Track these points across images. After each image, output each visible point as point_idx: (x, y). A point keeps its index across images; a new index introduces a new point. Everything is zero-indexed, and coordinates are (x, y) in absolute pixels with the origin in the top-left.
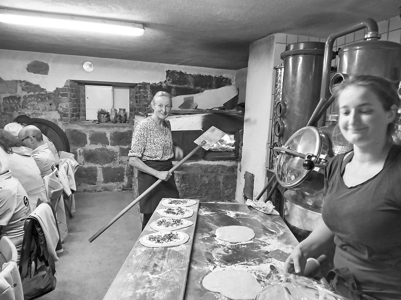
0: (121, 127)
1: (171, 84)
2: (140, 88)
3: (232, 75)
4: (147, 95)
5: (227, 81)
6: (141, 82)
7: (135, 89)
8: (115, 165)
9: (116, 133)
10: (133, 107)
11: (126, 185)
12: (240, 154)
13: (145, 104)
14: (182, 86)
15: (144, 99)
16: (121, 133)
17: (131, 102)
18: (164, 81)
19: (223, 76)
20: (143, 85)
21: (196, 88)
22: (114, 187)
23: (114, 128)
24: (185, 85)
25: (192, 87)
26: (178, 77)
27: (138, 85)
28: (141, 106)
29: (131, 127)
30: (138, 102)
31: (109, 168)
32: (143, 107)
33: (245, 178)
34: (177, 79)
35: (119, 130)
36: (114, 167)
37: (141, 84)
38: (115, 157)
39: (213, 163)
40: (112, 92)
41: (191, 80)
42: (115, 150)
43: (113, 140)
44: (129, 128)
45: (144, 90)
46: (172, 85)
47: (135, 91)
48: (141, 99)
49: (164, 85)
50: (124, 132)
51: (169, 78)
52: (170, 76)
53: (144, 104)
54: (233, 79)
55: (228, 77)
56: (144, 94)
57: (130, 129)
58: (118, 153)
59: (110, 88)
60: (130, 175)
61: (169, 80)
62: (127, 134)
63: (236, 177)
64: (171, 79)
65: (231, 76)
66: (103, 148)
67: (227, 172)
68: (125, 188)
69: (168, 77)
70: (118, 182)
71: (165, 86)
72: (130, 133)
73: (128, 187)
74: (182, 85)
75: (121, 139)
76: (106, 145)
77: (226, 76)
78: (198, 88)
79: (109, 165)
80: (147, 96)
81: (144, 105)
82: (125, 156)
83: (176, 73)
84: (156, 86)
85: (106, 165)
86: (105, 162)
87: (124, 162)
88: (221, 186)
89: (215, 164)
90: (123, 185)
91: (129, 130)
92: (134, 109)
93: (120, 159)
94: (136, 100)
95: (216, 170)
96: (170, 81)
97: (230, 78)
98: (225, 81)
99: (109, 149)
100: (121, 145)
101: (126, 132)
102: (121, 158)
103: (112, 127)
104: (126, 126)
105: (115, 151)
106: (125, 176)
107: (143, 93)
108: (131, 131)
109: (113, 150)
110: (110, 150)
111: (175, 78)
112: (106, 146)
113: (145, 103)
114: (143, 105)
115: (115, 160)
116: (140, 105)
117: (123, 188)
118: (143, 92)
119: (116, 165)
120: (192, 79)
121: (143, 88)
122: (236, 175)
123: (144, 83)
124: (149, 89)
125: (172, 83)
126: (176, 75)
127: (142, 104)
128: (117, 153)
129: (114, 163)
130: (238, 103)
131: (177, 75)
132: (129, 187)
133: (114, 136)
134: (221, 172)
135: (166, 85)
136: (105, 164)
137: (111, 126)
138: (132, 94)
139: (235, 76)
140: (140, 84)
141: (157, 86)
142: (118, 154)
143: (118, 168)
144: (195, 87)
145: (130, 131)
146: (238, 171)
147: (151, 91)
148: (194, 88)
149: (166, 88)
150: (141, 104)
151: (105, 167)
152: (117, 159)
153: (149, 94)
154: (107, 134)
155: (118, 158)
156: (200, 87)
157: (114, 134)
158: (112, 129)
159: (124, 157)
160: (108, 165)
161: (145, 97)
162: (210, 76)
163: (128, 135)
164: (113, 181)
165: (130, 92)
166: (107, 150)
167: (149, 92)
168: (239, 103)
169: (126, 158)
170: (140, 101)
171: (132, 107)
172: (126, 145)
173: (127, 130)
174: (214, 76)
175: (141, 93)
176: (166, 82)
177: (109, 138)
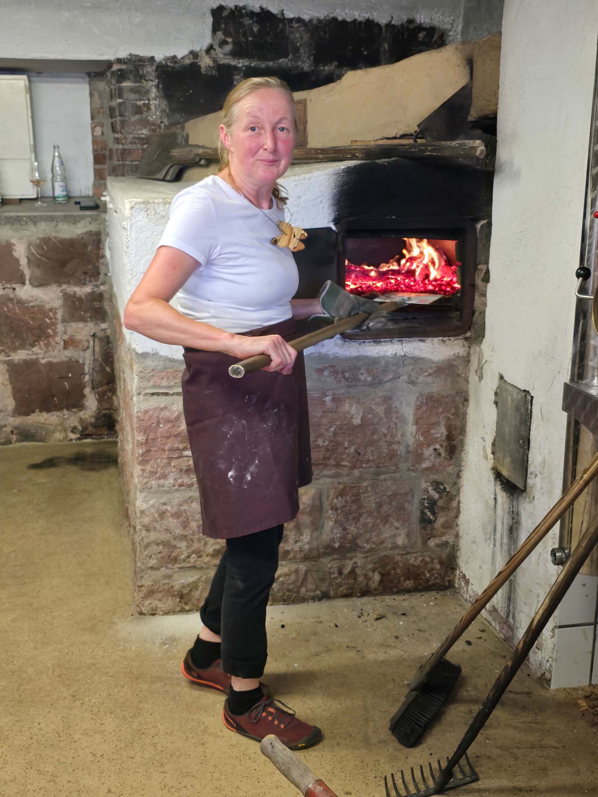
0: (62, 221)
1: (230, 57)
2: (122, 76)
3: (450, 17)
4: (147, 102)
5: (434, 40)
6: (123, 54)
7: (108, 81)
8: (50, 353)
9: (46, 241)
10: (104, 147)
11: (93, 420)
12: (481, 313)
13: (142, 134)
14: (271, 64)
15: (137, 117)
16: (63, 242)
17: (98, 130)
18: (205, 48)
19: (418, 22)
20: (131, 67)
21: (322, 68)
22: (52, 428)
23: (38, 224)
24: (281, 60)
25: (306, 65)
26: (255, 29)
27: (115, 67)
28: (128, 140)
29: (96, 220)
30: (118, 127)
31: (29, 365)
32: (135, 147)
33: (496, 403)
34: (250, 39)
35: (56, 232)
36: (50, 359)
37: (125, 63)
38: (48, 326)
39: (377, 350)
40: (28, 96)
41: (301, 38)
42: (48, 303)
43: (39, 266)
44: (90, 223)
45: (137, 84)
46: (233, 62)
47: (108, 89)
48: (127, 119)
49: (206, 62)
50: (74, 236)
51: (223, 37)
52: (226, 26)
53: (137, 136)
54: (454, 28)
55: (436, 23)
56: (136, 100)
57: (93, 227)
58: (58, 311)
59: (21, 81)
60: (106, 386)
61: (223, 43)
62: (85, 245)
63: (463, 399)
64: (230, 40)
65: (448, 18)
66: (8, 295)
67: (430, 379)
68: (90, 430)
69: (220, 34)
70: (65, 412)
71: (209, 66)
72: (94, 241)
73: (101, 426)
74: (270, 61)
75: (64, 263)
76: (14, 286)
77: (428, 20)
78: (326, 68)
79: (30, 352)
80: (148, 106)
81: (138, 138)
82: (83, 323)
83: (247, 14)
84: (176, 65)
85: (20, 355)
86: (17, 344)
87: (80, 341)
88: (408, 433)
89: (386, 351)
90: (81, 421)
91: (91, 231)
92: (107, 153)
93: (65, 333)
94: (112, 123)
95: (390, 376)
96: (228, 48)
97: (446, 27)
98: (426, 40)
99: (26, 300)
100: (68, 283)
101: (82, 238)
102: (69, 328)
103: (31, 220)
104: (79, 216)
105: (48, 307)
106: (87, 391)
107: (132, 96)
108: (98, 234)
109: (41, 304)
110: (31, 302)
111: (245, 36)
112: (14, 289)
113: (140, 132)
114: (134, 138)
115: (49, 336)
116: (125, 138)
117: (85, 429)
118: (132, 90)
119: (56, 351)
120: (306, 37)
121: (131, 77)
122: (463, 392)
123: (134, 57)
124: (151, 81)
125: (235, 54)
126: (247, 21)
127: (132, 136)
128: (55, 313)
129: (47, 345)
130: (470, 119)
131: (251, 22)
132: (104, 426)
133: (41, 252)
134: (409, 383)
135: (211, 64)
136: (15, 349)
137: (29, 217)
138: (99, 101)
139: (461, 20)
140: (119, 61)
141: (180, 67)
142: (59, 316)
143: (62, 363)
144: (316, 67)
145: (96, 232)
146: (473, 378)
147: (161, 86)
148: (313, 68)
149: (214, 73)
150: (127, 136)
151: (16, 362)
152: (56, 333)
153: (155, 99)
154: (14, 247)
155: (60, 328)
156: (333, 64)
157: (39, 247)
158: (33, 228)
159: (81, 325)
160: (28, 354)
161: (138, 110)
162: (370, 24)
163: (90, 248)
164: (47, 407)
165: (91, 95)
166: (20, 302)
167: (154, 90)
168: (473, 115)
169: (86, 328)
170: (123, 123)
171: (99, 148)
172: (84, 284)
173: (84, 230)
174: (383, 20)
175: (125, 95)
176: (212, 52)
177: (23, 262)
